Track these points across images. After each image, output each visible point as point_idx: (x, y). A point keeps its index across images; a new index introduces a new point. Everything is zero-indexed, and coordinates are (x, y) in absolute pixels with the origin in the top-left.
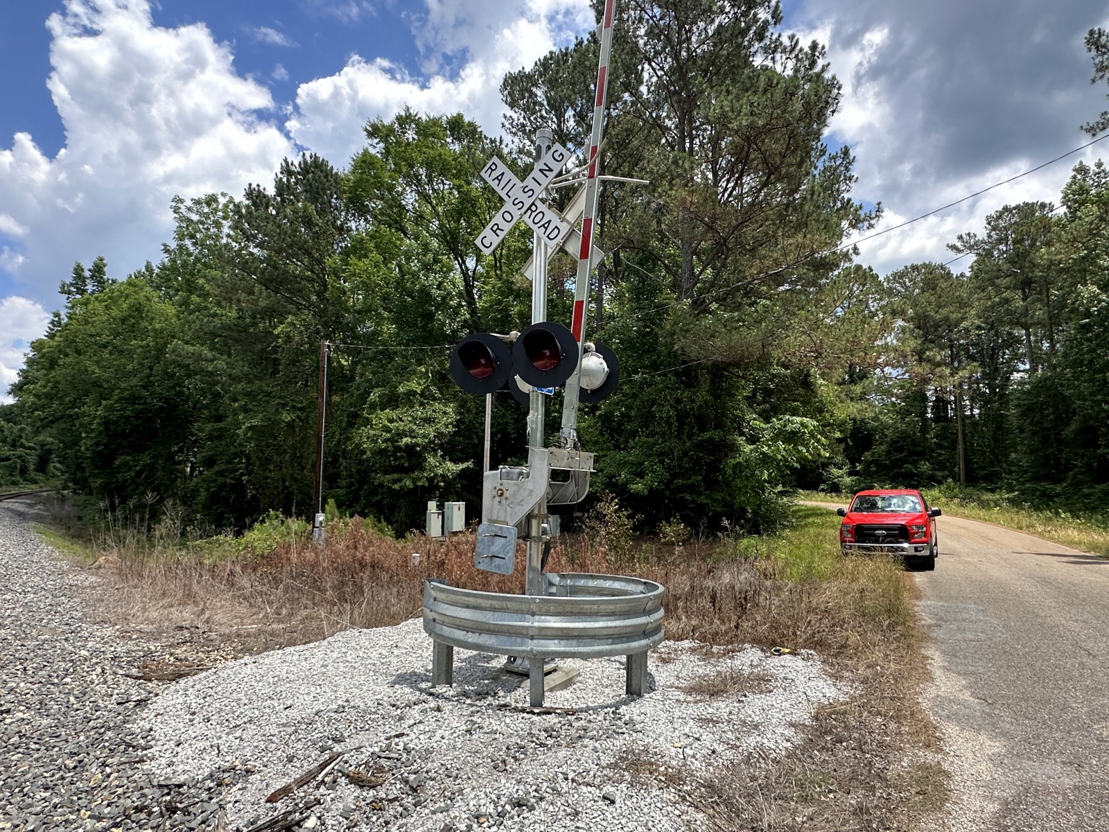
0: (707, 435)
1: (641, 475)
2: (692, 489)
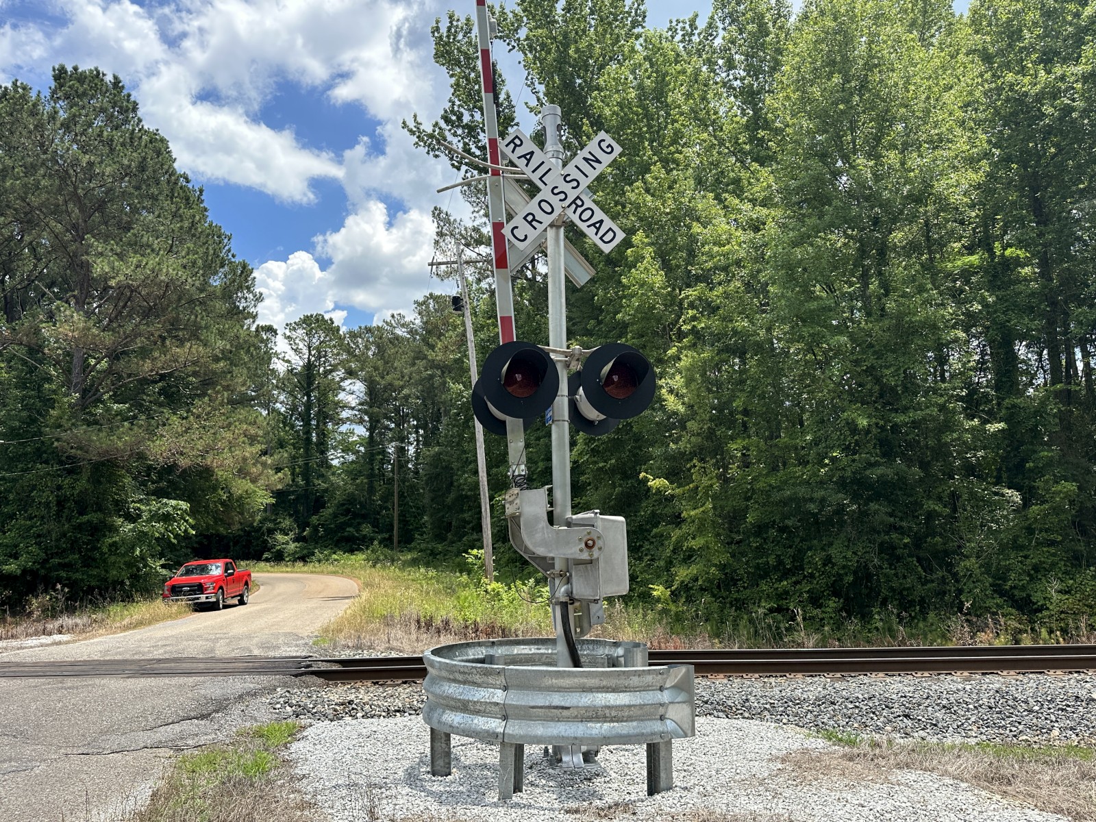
0: (85, 518)
1: (16, 556)
2: (68, 566)
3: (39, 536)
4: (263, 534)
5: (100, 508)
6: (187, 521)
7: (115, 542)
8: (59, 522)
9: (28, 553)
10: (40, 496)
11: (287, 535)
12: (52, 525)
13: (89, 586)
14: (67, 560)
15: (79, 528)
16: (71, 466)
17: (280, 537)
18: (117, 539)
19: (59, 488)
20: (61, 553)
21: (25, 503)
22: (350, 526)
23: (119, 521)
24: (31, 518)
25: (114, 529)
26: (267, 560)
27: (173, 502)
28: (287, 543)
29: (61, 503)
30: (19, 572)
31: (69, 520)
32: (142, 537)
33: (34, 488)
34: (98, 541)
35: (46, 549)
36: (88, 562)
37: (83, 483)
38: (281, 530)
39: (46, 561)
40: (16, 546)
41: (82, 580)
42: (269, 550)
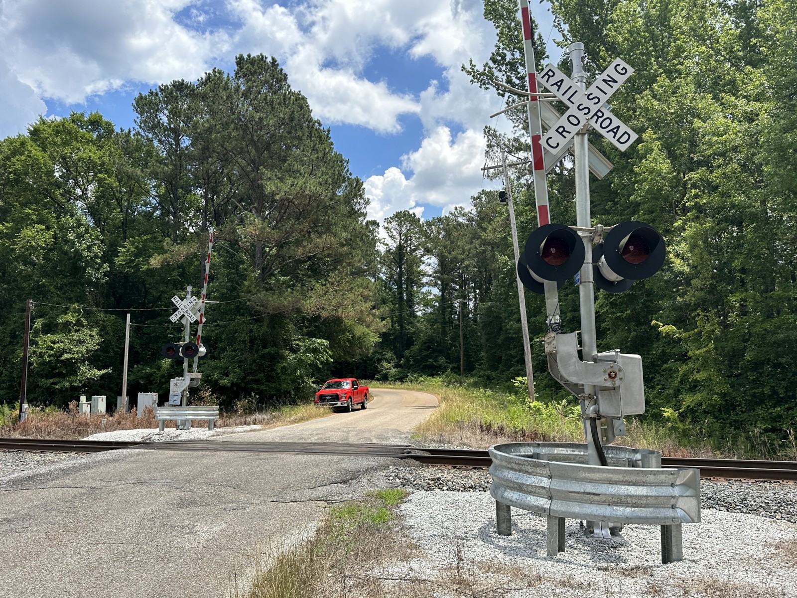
0: (266, 351)
1: (227, 375)
2: (257, 381)
3: (240, 362)
4: (375, 362)
5: (275, 344)
6: (327, 353)
7: (285, 366)
8: (251, 353)
9: (234, 373)
10: (240, 336)
11: (390, 363)
12: (247, 355)
13: (270, 394)
14: (256, 377)
15: (263, 357)
16: (257, 317)
17: (385, 364)
18: (285, 364)
19: (251, 331)
20: (253, 373)
21: (232, 341)
22: (430, 358)
23: (287, 352)
24: (235, 351)
25: (284, 358)
26: (378, 380)
27: (319, 340)
28: (390, 369)
29: (252, 341)
30: (229, 384)
31: (257, 351)
32: (301, 362)
33: (236, 331)
34: (275, 365)
35: (244, 371)
36: (269, 378)
37: (265, 328)
38: (386, 360)
39: (244, 378)
40: (227, 368)
41: (266, 390)
42: (378, 373)
